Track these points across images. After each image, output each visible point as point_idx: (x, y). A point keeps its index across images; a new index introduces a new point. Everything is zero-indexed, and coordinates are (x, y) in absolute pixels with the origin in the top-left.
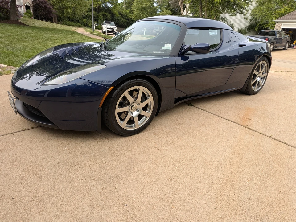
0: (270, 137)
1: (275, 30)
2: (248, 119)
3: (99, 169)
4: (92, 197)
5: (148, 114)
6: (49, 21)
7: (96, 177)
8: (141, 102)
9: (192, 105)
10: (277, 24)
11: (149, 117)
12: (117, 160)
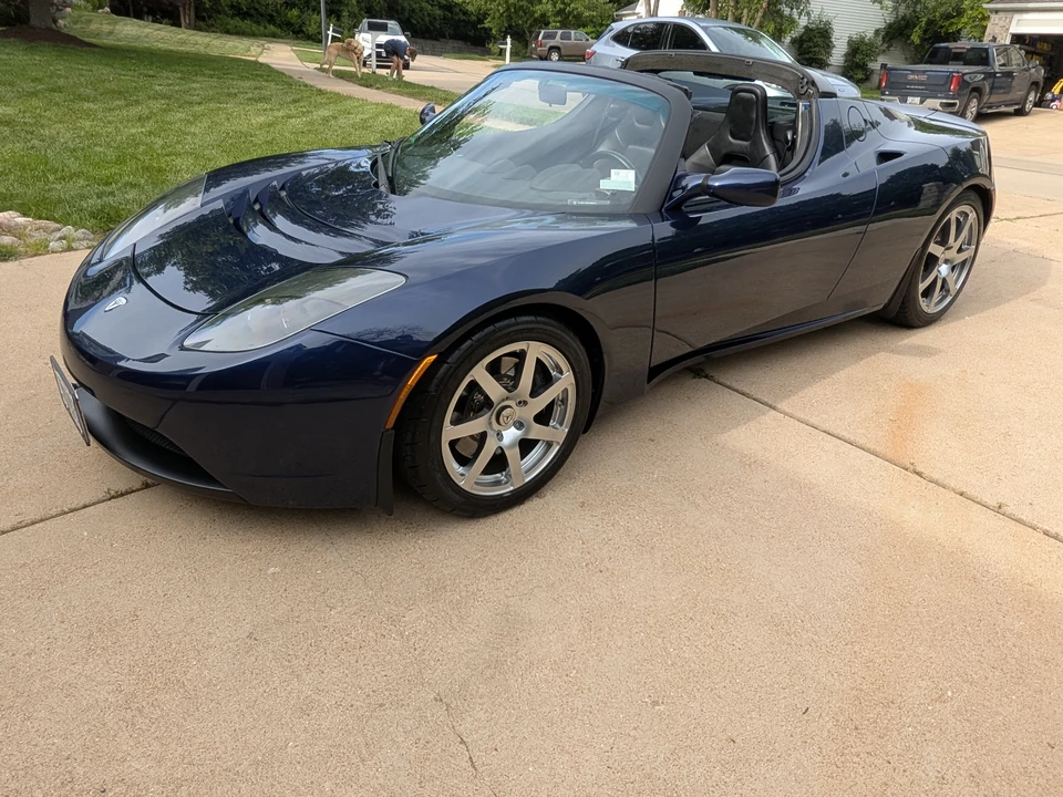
0: (999, 509)
1: (986, 39)
3: (396, 657)
4: (381, 781)
5: (558, 432)
6: (166, 20)
7: (386, 693)
8: (534, 393)
9: (706, 377)
10: (993, 16)
11: (558, 443)
12: (455, 620)
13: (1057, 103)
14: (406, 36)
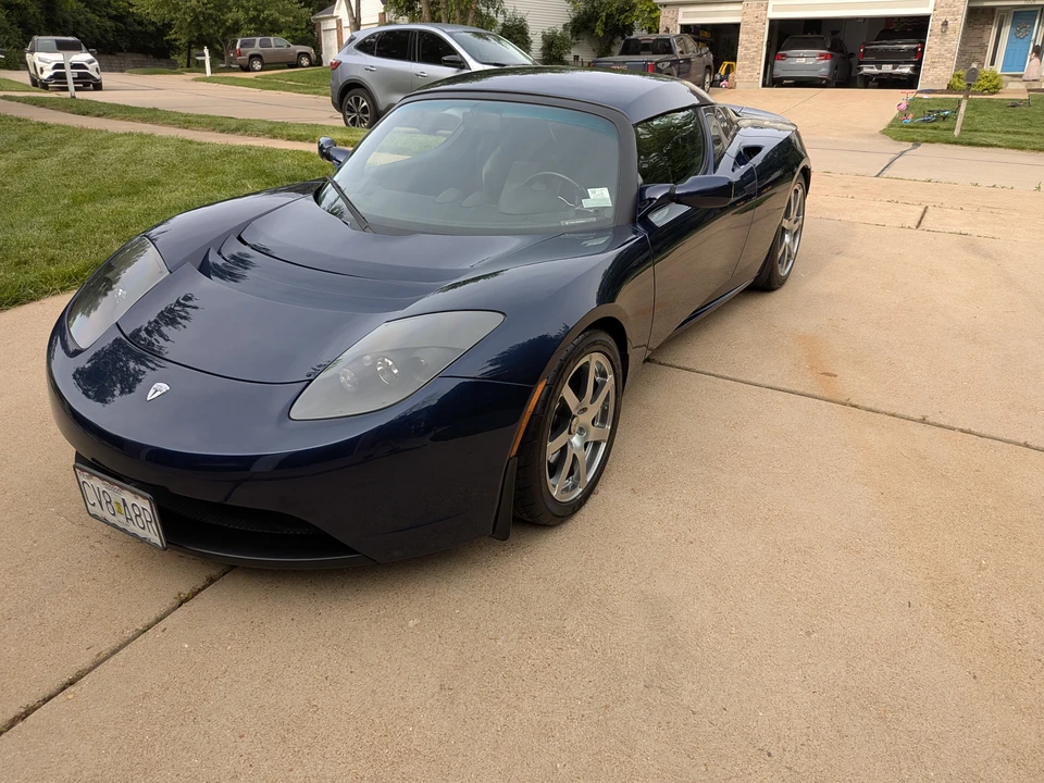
0: (923, 421)
1: (662, 30)
2: (831, 375)
3: (586, 663)
7: (602, 695)
8: (594, 399)
10: (662, 9)
11: (604, 441)
12: (610, 617)
13: (725, 82)
14: (91, 53)
